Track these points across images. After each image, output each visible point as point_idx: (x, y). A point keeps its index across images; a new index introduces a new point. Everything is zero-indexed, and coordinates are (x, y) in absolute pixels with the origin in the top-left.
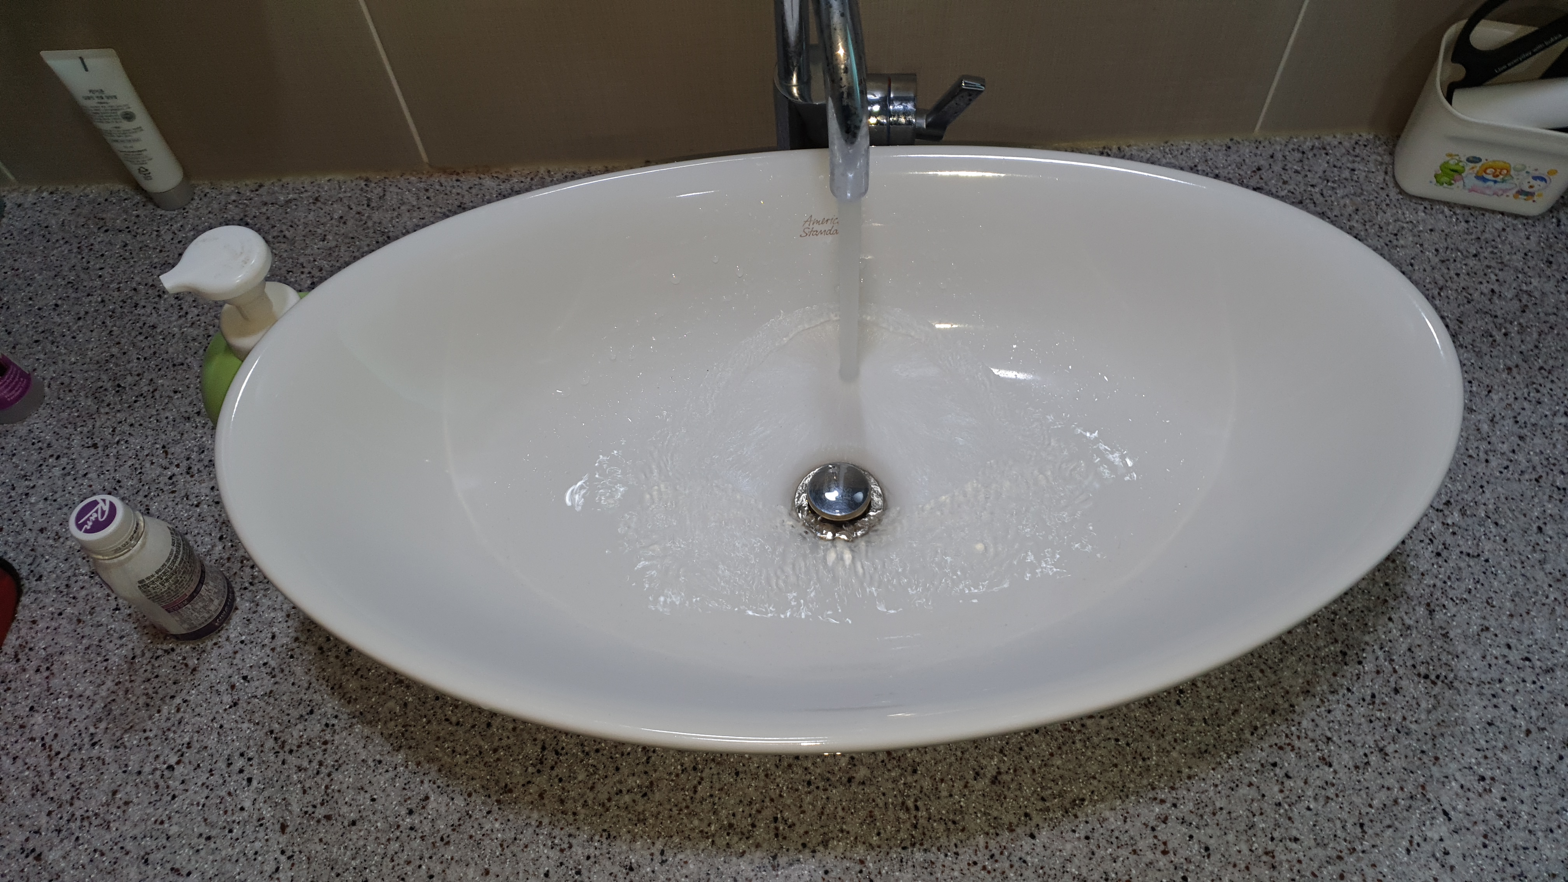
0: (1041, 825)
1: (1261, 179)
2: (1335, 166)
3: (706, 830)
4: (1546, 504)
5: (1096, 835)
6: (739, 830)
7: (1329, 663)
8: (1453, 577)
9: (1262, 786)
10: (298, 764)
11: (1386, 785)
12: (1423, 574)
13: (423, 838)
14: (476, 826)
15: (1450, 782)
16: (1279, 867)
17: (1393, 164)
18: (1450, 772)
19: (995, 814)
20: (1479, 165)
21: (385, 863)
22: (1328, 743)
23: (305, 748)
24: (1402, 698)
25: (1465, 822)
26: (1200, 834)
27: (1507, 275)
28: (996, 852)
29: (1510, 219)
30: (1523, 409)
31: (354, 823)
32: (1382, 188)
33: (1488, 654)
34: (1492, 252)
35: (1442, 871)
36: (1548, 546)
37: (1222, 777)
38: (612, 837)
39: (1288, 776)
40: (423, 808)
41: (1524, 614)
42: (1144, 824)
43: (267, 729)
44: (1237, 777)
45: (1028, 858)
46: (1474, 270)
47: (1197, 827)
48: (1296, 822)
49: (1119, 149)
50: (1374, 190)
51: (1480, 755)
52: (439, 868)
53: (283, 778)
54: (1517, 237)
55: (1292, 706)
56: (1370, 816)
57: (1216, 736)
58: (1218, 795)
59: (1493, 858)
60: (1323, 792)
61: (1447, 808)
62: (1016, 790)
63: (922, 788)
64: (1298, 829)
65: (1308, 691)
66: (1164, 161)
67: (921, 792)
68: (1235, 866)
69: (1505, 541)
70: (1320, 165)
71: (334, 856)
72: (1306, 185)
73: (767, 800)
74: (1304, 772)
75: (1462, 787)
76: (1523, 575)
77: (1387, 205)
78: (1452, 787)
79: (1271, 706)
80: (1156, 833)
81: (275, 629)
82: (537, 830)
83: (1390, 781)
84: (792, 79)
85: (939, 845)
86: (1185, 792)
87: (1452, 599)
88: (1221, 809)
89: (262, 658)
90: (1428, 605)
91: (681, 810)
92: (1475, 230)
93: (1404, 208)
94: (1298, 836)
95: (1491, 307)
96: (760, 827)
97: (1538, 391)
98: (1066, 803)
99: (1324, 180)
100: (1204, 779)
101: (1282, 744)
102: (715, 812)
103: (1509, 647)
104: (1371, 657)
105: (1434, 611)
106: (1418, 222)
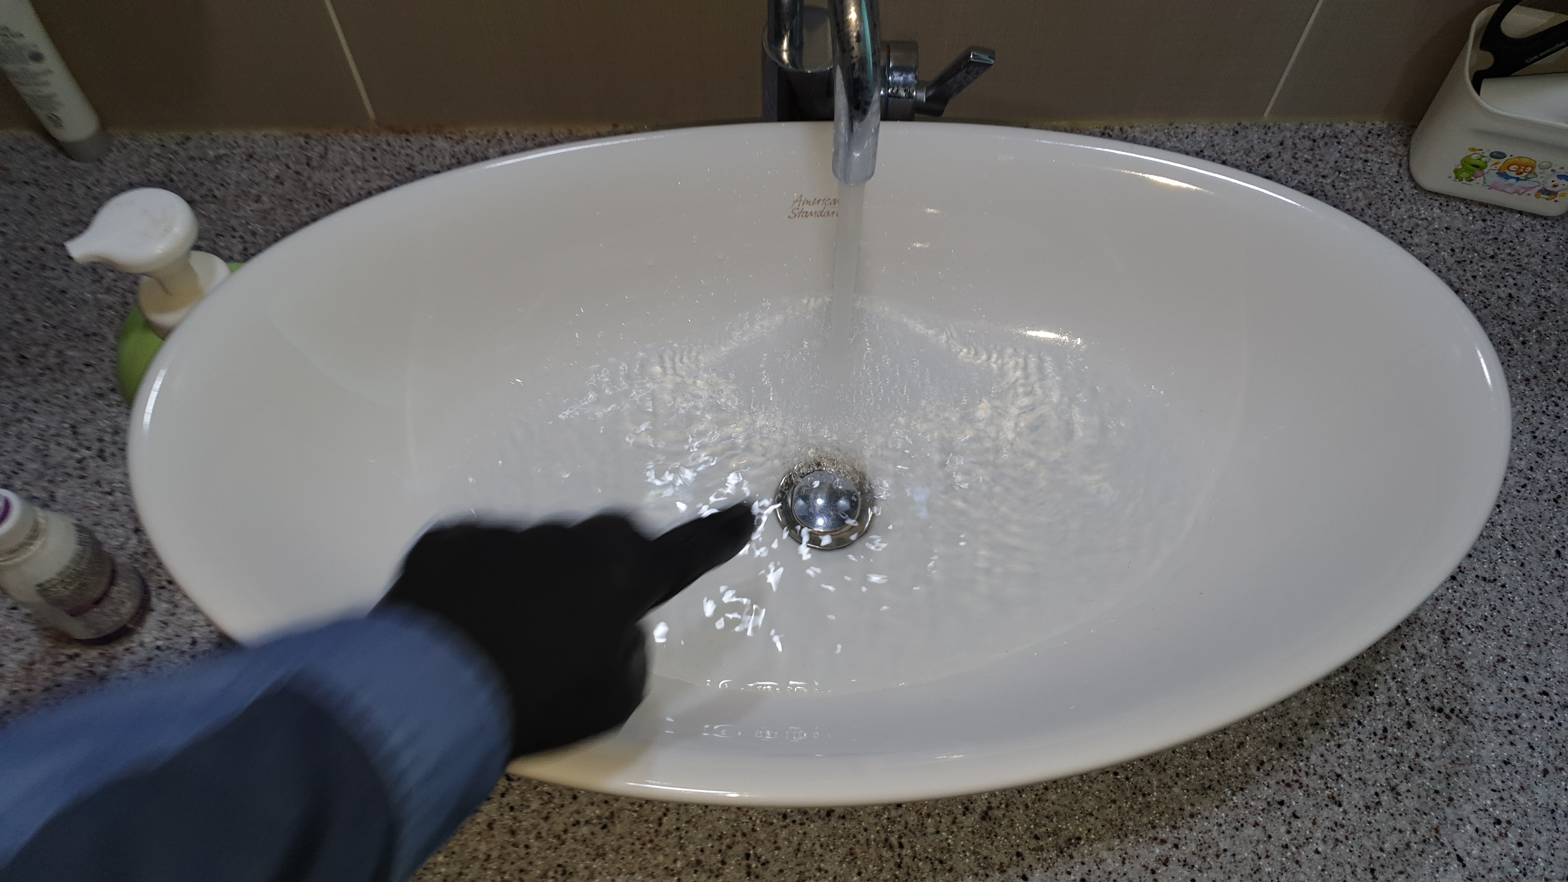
0: (1034, 866)
1: (1271, 167)
2: (1347, 157)
3: (672, 867)
6: (707, 867)
7: (1339, 694)
8: (1468, 602)
9: (1269, 827)
11: (1398, 826)
15: (1464, 825)
17: (1408, 155)
18: (1465, 814)
19: (985, 853)
20: (1502, 161)
22: (1337, 780)
24: (1415, 733)
27: (1525, 279)
29: (1528, 219)
30: (1542, 423)
32: (1396, 182)
33: (1505, 686)
34: (1510, 254)
37: (1227, 816)
38: (568, 873)
39: (1295, 816)
41: (1542, 645)
42: (1144, 866)
44: (1242, 816)
46: (1491, 272)
47: (1200, 871)
48: (1303, 867)
49: (1121, 129)
50: (1387, 183)
51: (1496, 796)
54: (1535, 239)
55: (1300, 739)
56: (1382, 861)
57: (1220, 770)
58: (1222, 835)
60: (1332, 834)
61: (1461, 853)
62: (1007, 827)
63: (907, 823)
64: (1305, 874)
65: (1317, 724)
66: (1169, 144)
67: (905, 827)
69: (1522, 565)
70: (1333, 154)
72: (1317, 175)
73: (739, 834)
74: (1312, 812)
75: (1477, 830)
76: (1541, 603)
77: (1402, 200)
78: (1466, 831)
79: (1278, 738)
80: (1155, 876)
81: (195, 634)
82: (486, 865)
83: (1402, 823)
84: (782, 43)
86: (1187, 832)
87: (1467, 626)
88: (1225, 850)
90: (1443, 632)
91: (644, 844)
92: (1492, 230)
93: (1418, 203)
95: (1509, 313)
96: (730, 864)
97: (1557, 405)
98: (1062, 842)
99: (1336, 171)
100: (1207, 818)
101: (1289, 781)
102: (682, 847)
103: (1526, 679)
104: (1382, 688)
105: (1449, 639)
106: (1433, 219)
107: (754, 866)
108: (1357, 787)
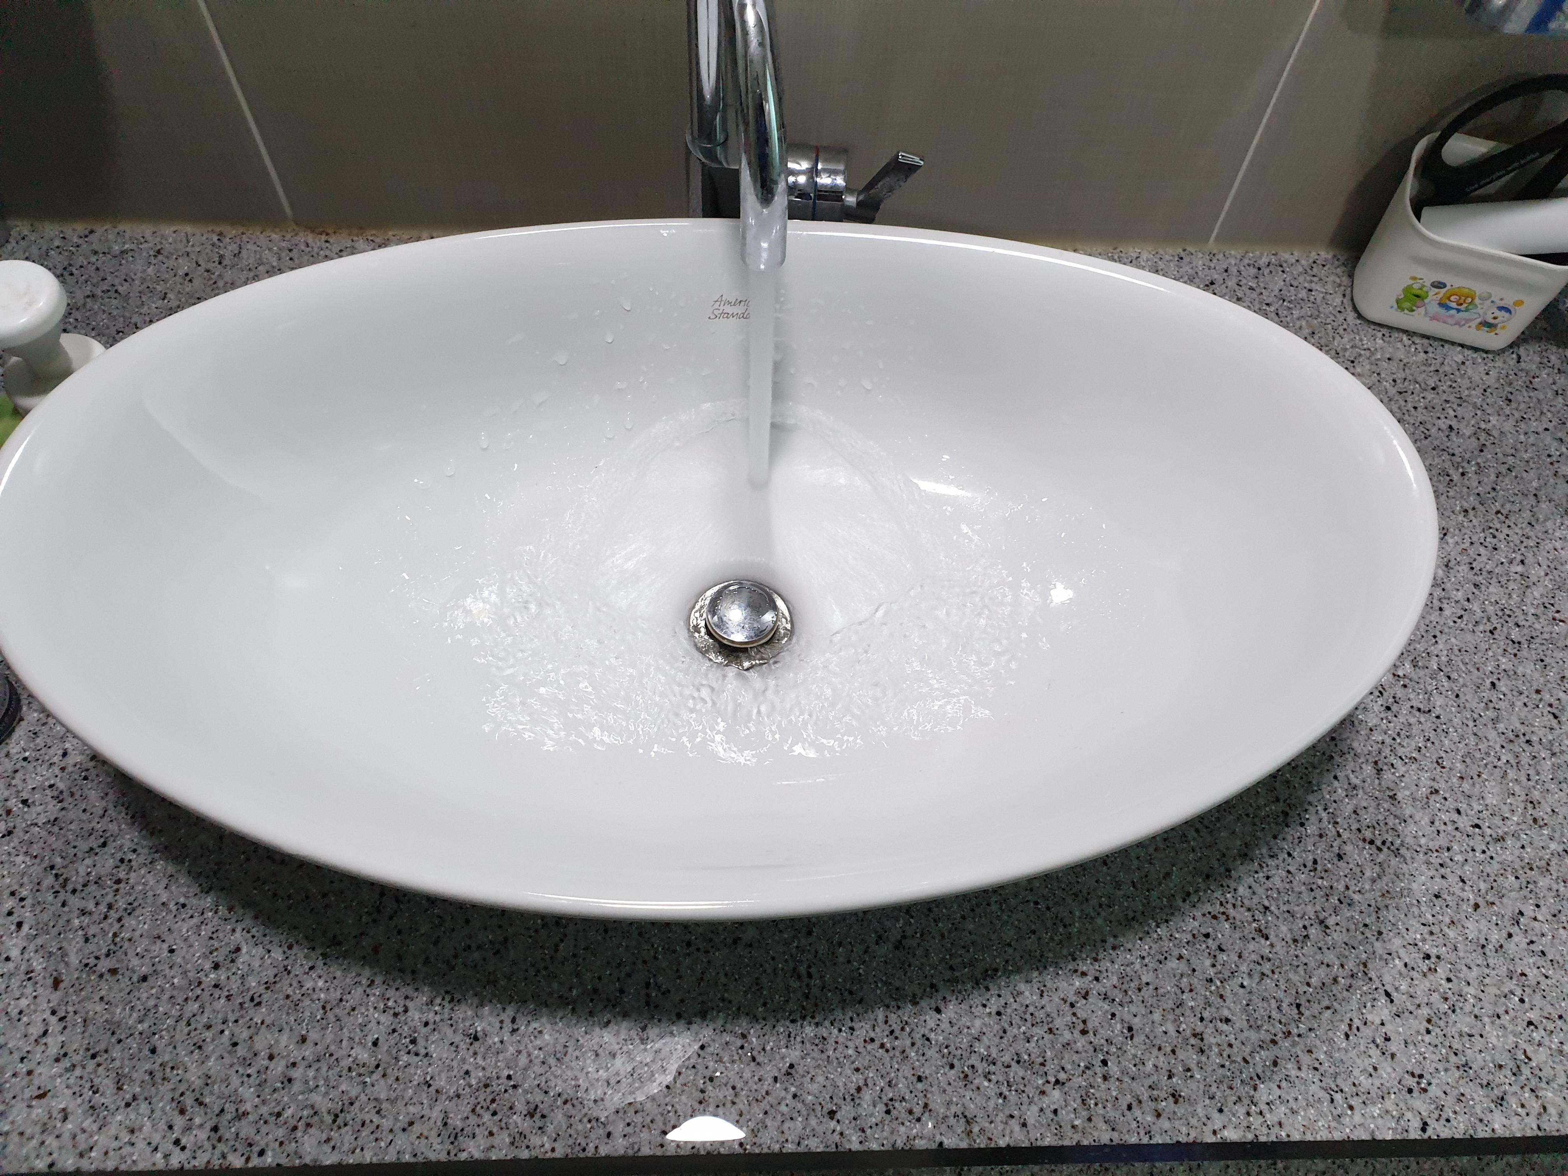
0: (948, 998)
2: (1291, 286)
3: (566, 995)
4: (1500, 658)
5: (1009, 1010)
6: (605, 996)
7: (1269, 824)
8: (1402, 733)
9: (1193, 960)
10: (82, 907)
11: (1326, 961)
12: (1371, 730)
13: (228, 998)
14: (295, 984)
15: (1393, 959)
16: (1207, 1051)
17: (1352, 286)
18: (1394, 948)
19: (897, 983)
20: (1443, 291)
21: (178, 1028)
22: (1265, 912)
23: (92, 888)
24: (1345, 865)
25: (1408, 1004)
26: (1124, 1013)
27: (1466, 411)
28: (897, 1028)
29: (1470, 352)
30: (1479, 555)
31: (144, 979)
32: (1340, 312)
33: (1437, 819)
35: (1382, 1058)
36: (1500, 702)
37: (1150, 948)
38: (456, 1000)
39: (1221, 949)
40: (233, 961)
41: (1475, 777)
42: (1063, 999)
43: (46, 863)
44: (1166, 949)
45: (932, 1036)
46: (1432, 404)
47: (1121, 1004)
48: (1228, 1001)
50: (1331, 313)
51: (1426, 930)
52: (245, 1034)
53: (61, 922)
54: (1476, 371)
55: (1228, 870)
56: (1308, 996)
57: (1145, 901)
58: (1145, 968)
59: (1436, 1046)
60: (1259, 967)
61: (1390, 989)
62: (922, 957)
63: (817, 952)
64: (1229, 1009)
65: (1246, 855)
67: (816, 957)
68: (1160, 1049)
69: (1457, 696)
70: (1277, 283)
71: (116, 1019)
72: (1261, 303)
73: (640, 962)
74: (1239, 945)
75: (1406, 965)
76: (1475, 734)
77: (1345, 330)
78: (1395, 966)
79: (1205, 869)
80: (1074, 1010)
81: (67, 745)
82: (368, 991)
83: (1330, 957)
85: (832, 1018)
86: (1108, 965)
87: (1400, 757)
88: (1148, 984)
89: (47, 779)
90: (1376, 763)
91: (538, 971)
92: (1434, 361)
93: (1362, 333)
94: (1230, 1017)
95: (1448, 444)
96: (629, 993)
97: (1494, 537)
98: (978, 974)
99: (1280, 299)
100: (1130, 950)
101: (1216, 913)
102: (578, 975)
103: (1459, 812)
104: (1313, 819)
105: (1382, 770)
106: (1376, 349)
107: (654, 994)
108: (1285, 920)
